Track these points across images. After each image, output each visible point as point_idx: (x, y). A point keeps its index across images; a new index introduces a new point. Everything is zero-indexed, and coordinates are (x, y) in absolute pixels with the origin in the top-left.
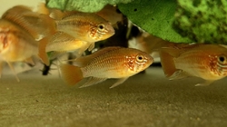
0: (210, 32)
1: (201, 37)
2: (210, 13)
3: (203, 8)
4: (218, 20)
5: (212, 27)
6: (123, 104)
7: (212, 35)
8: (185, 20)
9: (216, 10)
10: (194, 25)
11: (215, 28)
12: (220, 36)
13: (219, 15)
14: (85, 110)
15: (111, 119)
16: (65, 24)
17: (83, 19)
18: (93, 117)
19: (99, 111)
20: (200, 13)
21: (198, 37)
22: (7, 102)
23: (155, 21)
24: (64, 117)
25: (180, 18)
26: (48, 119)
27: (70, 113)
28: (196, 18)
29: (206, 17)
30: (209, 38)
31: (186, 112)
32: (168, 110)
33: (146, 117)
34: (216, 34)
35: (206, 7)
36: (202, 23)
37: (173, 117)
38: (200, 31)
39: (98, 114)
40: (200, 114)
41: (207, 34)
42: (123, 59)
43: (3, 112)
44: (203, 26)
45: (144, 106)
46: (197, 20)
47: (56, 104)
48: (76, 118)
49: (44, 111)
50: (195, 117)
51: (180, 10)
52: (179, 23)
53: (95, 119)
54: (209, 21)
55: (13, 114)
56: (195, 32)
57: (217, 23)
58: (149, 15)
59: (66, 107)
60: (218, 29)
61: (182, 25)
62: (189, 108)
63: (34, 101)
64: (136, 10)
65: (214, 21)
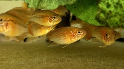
0: (116, 22)
1: (111, 24)
2: (116, 11)
3: (112, 9)
4: (120, 15)
5: (117, 19)
6: (68, 59)
7: (117, 23)
8: (102, 15)
9: (119, 10)
10: (107, 18)
11: (118, 19)
12: (121, 24)
13: (121, 13)
14: (47, 61)
15: (61, 66)
16: (34, 18)
17: (44, 14)
18: (52, 65)
19: (55, 62)
20: (110, 11)
21: (109, 24)
22: (4, 57)
23: (86, 14)
24: (36, 65)
25: (99, 14)
26: (27, 67)
27: (39, 63)
28: (108, 14)
29: (113, 14)
30: (115, 25)
31: (103, 63)
32: (93, 61)
33: (80, 65)
34: (119, 23)
35: (114, 8)
36: (111, 17)
37: (95, 66)
38: (111, 21)
39: (55, 64)
40: (110, 64)
41: (114, 23)
42: (69, 33)
43: (3, 62)
44: (112, 19)
45: (79, 59)
46: (109, 15)
47: (31, 58)
48: (42, 66)
49: (25, 62)
50: (108, 66)
51: (100, 10)
52: (99, 17)
53: (53, 66)
54: (115, 16)
55: (8, 64)
56: (107, 22)
57: (120, 17)
58: (82, 11)
59: (37, 60)
60: (120, 20)
61: (101, 18)
62: (104, 61)
63: (19, 57)
64: (75, 8)
65: (118, 16)
